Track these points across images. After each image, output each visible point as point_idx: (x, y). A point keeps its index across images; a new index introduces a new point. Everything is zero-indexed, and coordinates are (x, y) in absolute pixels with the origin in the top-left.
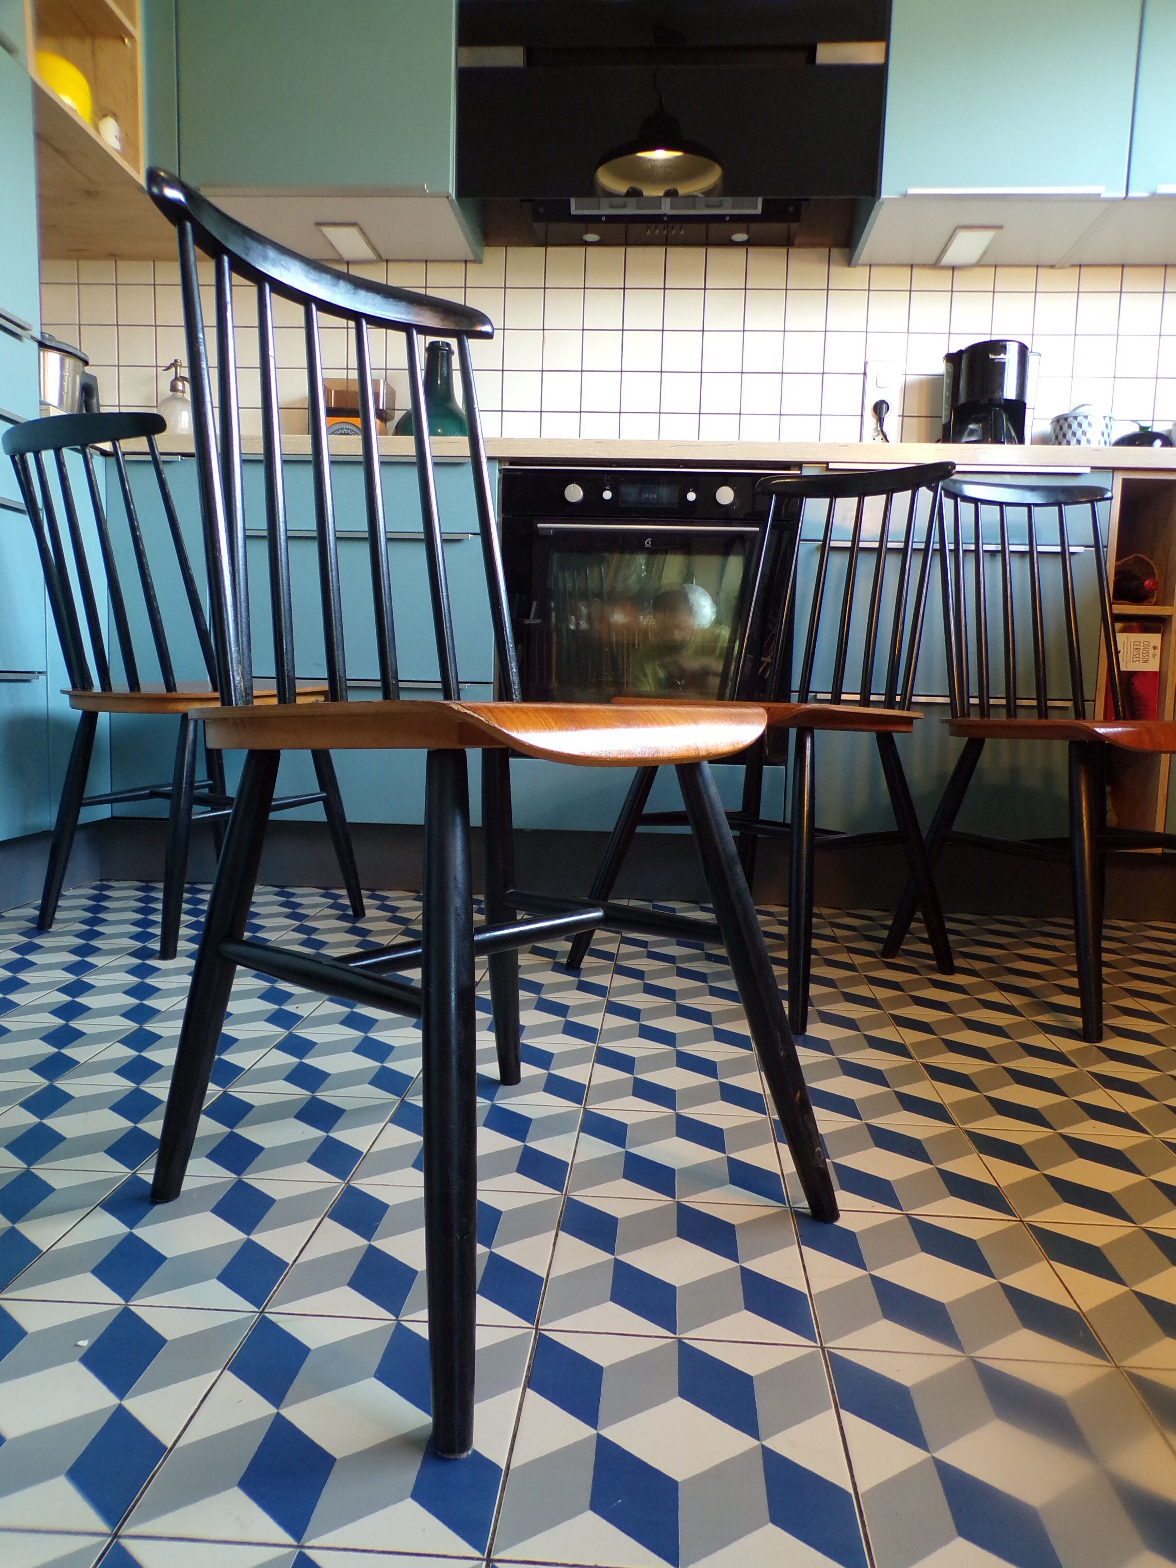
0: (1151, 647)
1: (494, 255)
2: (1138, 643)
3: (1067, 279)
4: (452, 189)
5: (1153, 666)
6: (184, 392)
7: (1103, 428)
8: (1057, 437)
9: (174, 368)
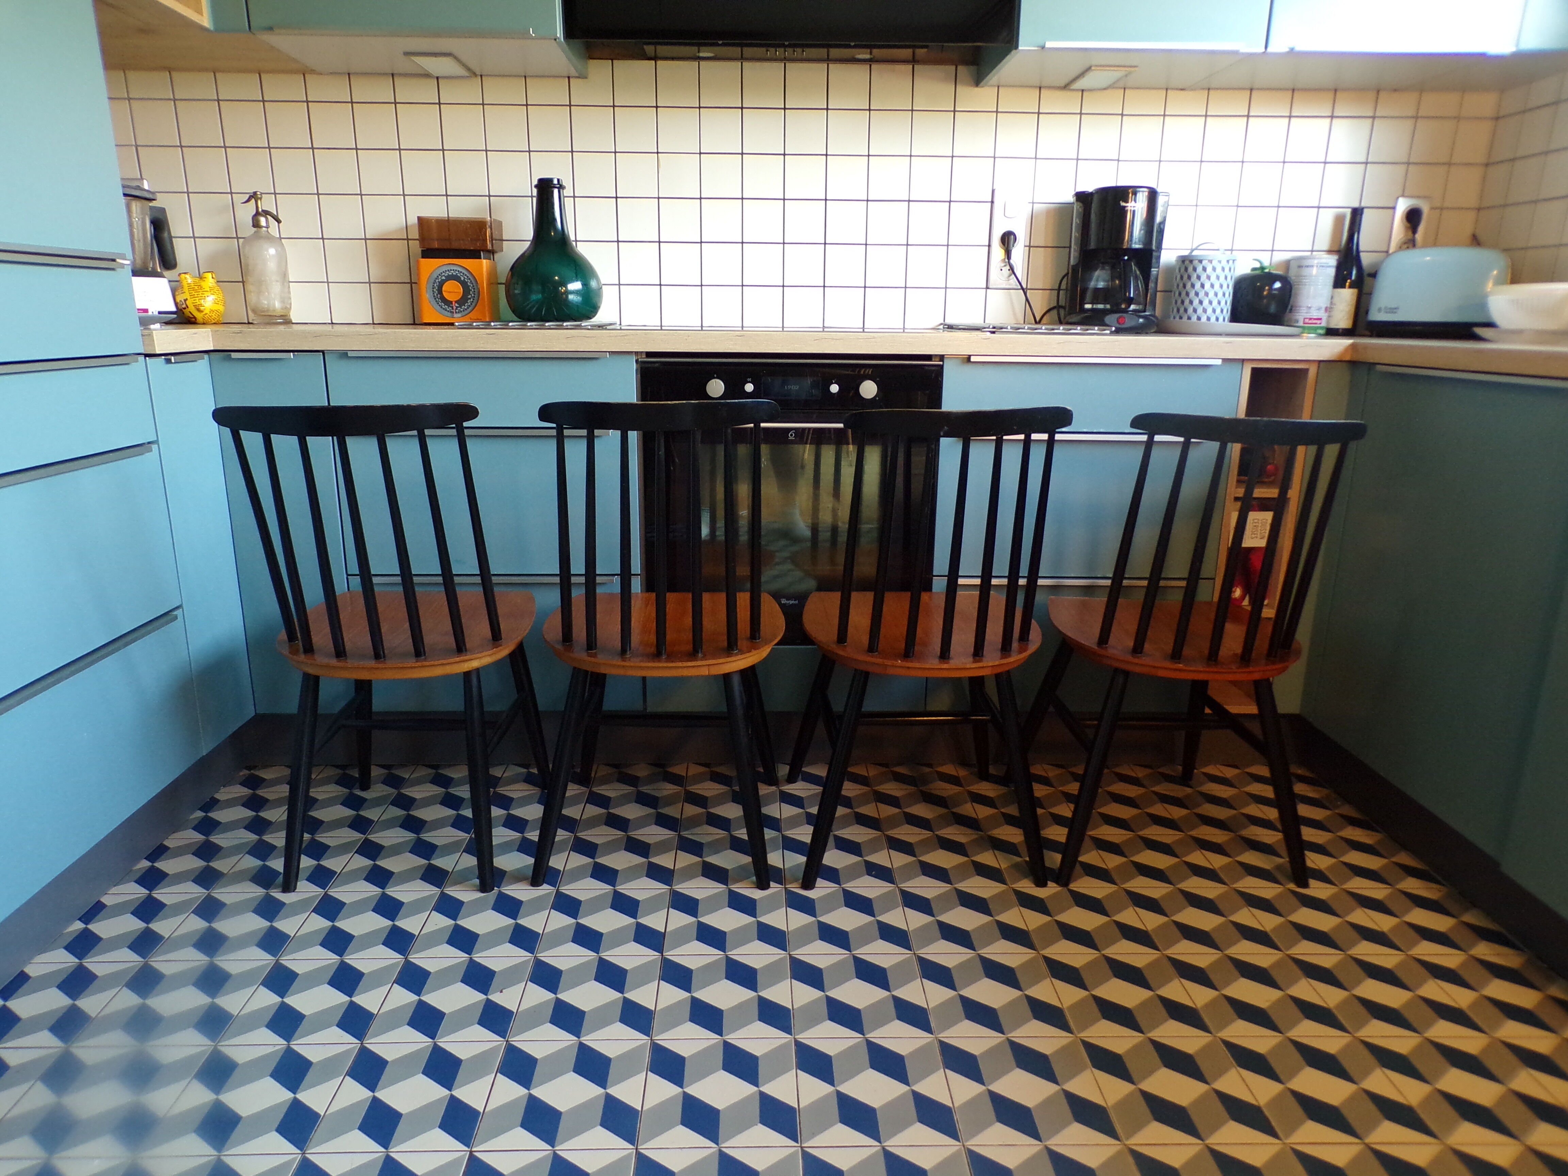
0: (1268, 525)
1: (599, 69)
2: (1256, 521)
3: (1194, 103)
4: (560, 32)
6: (267, 227)
7: (1227, 270)
8: (1182, 277)
9: (253, 200)
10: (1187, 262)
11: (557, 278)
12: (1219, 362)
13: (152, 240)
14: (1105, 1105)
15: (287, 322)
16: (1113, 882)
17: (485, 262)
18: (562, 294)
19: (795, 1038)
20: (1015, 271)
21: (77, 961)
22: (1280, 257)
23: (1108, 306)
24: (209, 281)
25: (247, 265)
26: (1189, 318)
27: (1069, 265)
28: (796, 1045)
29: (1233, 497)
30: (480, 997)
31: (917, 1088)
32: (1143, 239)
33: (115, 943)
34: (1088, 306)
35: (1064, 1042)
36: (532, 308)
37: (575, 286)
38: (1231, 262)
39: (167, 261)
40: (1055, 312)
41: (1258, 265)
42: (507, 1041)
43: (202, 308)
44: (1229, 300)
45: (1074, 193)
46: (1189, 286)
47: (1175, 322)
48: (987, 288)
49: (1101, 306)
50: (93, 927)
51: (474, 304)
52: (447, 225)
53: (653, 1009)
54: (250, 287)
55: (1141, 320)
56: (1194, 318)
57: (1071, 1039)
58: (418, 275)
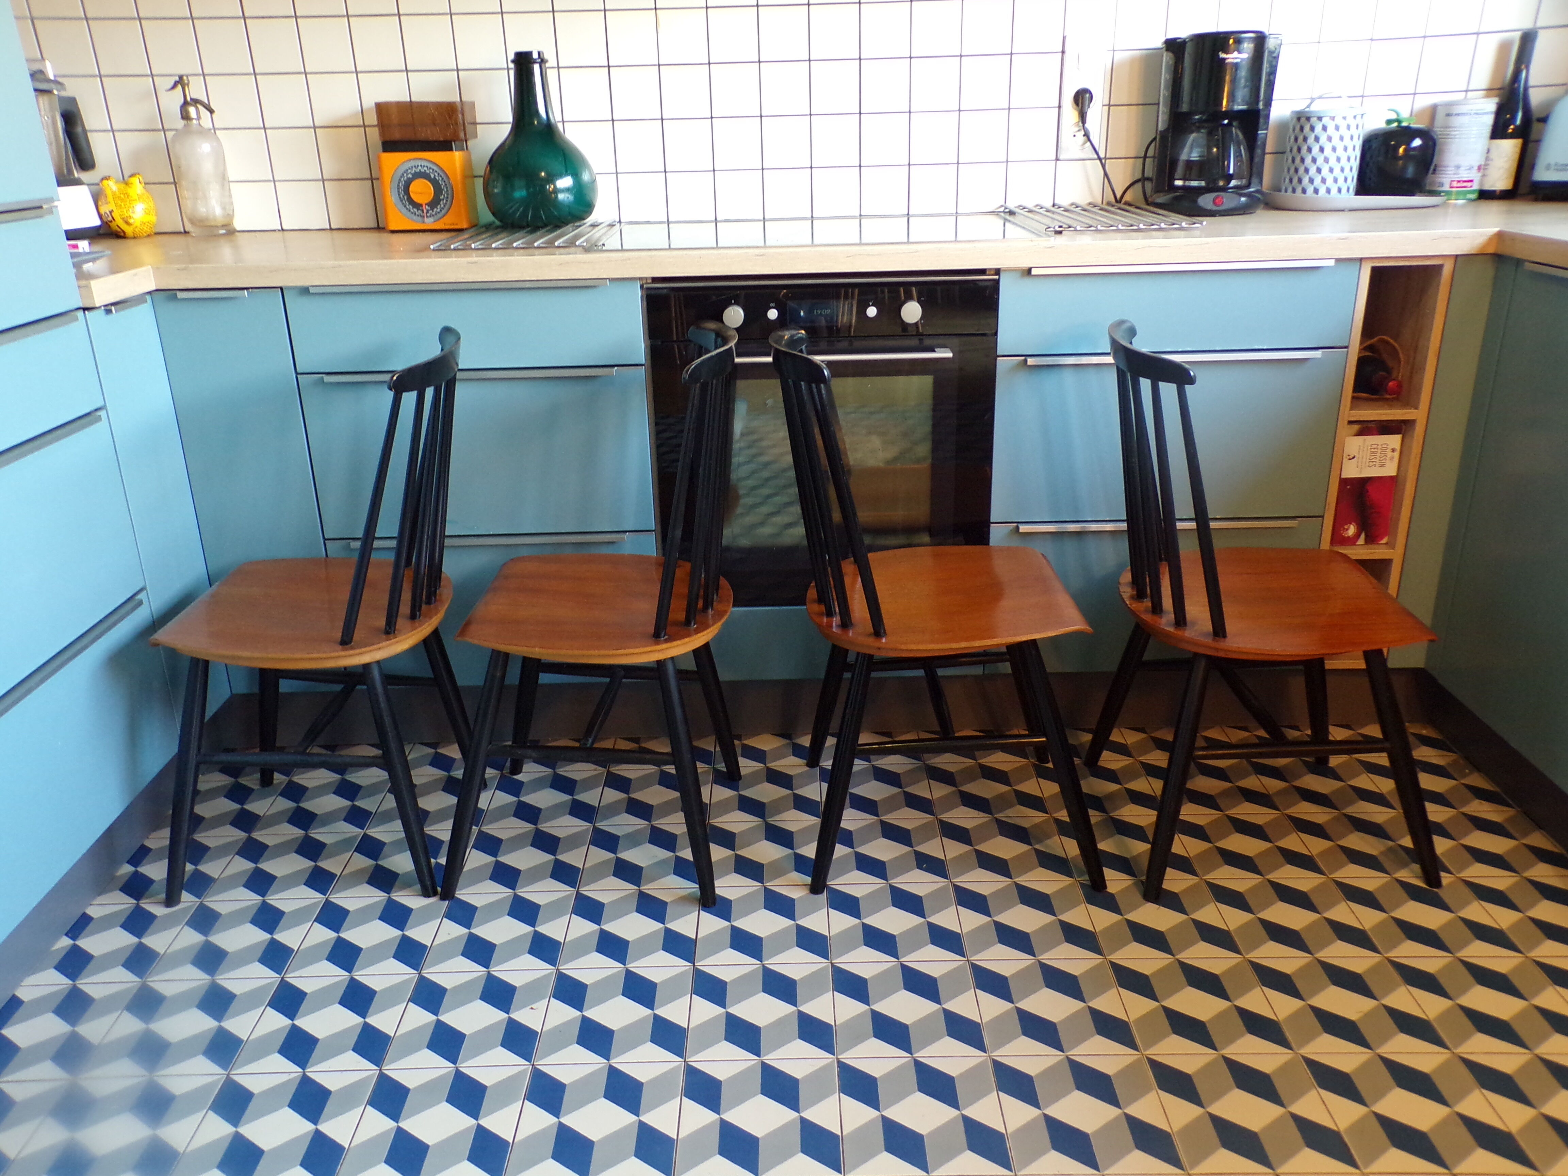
0: (1389, 451)
2: (1375, 446)
5: (1390, 470)
6: (199, 118)
7: (1353, 128)
8: (1296, 139)
9: (179, 87)
10: (1303, 120)
11: (543, 174)
12: (1332, 263)
13: (65, 139)
14: (1169, 1130)
15: (231, 232)
16: (1193, 872)
17: (457, 156)
18: (551, 193)
19: (837, 1058)
20: (1091, 138)
21: (70, 982)
22: (1423, 102)
23: (1203, 183)
24: (137, 187)
25: (179, 167)
26: (1304, 191)
27: (1157, 131)
28: (838, 1066)
29: (1346, 422)
30: (501, 1016)
31: (968, 1112)
32: (1247, 98)
33: (108, 961)
34: (1179, 183)
35: (1128, 1060)
36: (515, 213)
37: (565, 182)
38: (1359, 117)
39: (84, 160)
40: (1139, 186)
41: (1393, 116)
42: (533, 1065)
43: (131, 221)
44: (1355, 164)
45: (1163, 39)
46: (1304, 150)
47: (1286, 197)
48: (1057, 159)
49: (1194, 183)
50: (83, 943)
51: (447, 206)
52: (409, 109)
53: (686, 1027)
54: (185, 194)
55: (1243, 199)
56: (1310, 190)
57: (1136, 1057)
58: (380, 169)
